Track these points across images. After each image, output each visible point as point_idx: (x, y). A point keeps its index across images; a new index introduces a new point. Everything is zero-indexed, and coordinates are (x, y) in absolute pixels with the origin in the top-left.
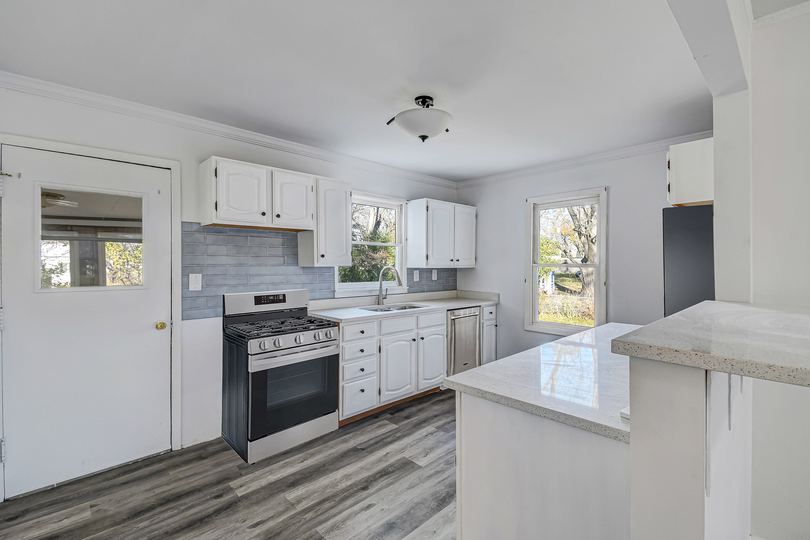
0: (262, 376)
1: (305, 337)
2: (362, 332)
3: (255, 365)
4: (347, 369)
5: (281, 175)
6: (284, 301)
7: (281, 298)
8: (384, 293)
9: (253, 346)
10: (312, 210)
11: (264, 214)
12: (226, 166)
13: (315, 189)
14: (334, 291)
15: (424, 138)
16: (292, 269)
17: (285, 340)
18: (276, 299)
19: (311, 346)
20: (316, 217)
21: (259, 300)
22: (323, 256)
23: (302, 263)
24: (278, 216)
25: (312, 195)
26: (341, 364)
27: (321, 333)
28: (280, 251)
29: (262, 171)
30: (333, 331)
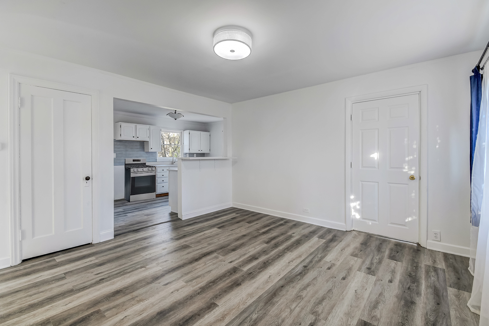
0: (134, 178)
1: (145, 169)
2: (163, 170)
3: (132, 175)
4: (158, 180)
5: (139, 126)
6: (140, 161)
7: (139, 160)
8: (174, 161)
9: (132, 170)
10: (148, 135)
11: (134, 137)
12: (123, 125)
13: (149, 129)
14: (156, 160)
15: (176, 119)
16: (142, 152)
17: (140, 169)
18: (138, 161)
19: (147, 172)
20: (149, 137)
21: (134, 161)
22: (152, 149)
23: (146, 150)
24: (138, 137)
25: (148, 131)
26: (156, 179)
27: (150, 169)
28: (139, 147)
29: (133, 125)
30: (154, 169)
